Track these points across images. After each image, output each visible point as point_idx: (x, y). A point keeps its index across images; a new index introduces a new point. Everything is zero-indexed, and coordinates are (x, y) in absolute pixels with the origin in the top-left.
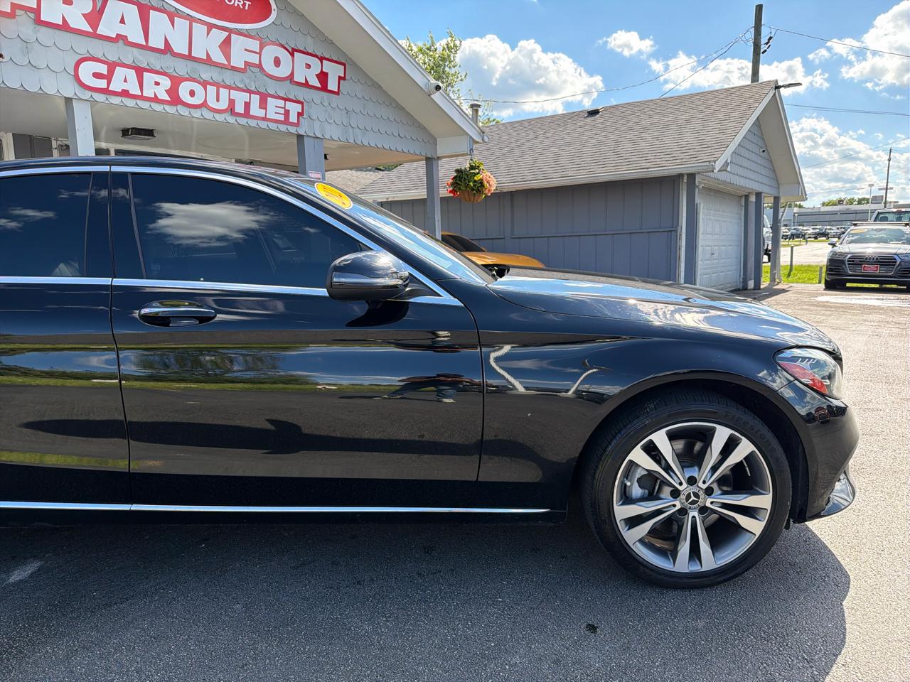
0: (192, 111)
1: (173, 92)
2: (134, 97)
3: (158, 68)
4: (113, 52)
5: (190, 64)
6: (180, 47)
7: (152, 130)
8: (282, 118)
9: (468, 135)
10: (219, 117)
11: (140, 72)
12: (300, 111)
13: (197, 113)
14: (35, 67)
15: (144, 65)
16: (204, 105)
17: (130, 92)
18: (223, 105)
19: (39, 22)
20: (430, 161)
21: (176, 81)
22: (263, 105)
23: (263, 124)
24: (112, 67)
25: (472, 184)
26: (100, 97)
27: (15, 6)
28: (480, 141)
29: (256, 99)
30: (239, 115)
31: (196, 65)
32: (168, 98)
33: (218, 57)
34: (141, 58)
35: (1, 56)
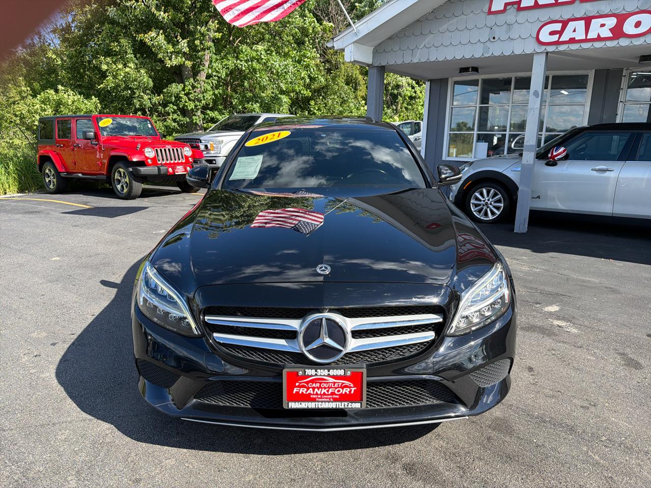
0: (635, 40)
1: (618, 28)
2: (579, 41)
4: (568, 12)
11: (588, 20)
13: (638, 41)
15: (594, 14)
17: (576, 39)
19: (519, 9)
21: (623, 18)
26: (551, 49)
27: (506, 5)
32: (610, 35)
34: (592, 9)
35: (494, 38)
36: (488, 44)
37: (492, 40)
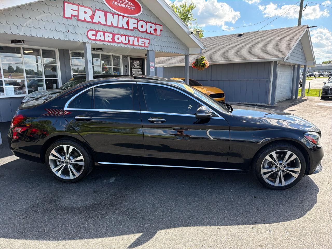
0: (118, 44)
1: (113, 39)
2: (103, 41)
3: (109, 31)
4: (97, 27)
5: (118, 29)
6: (115, 24)
7: (102, 48)
8: (143, 45)
9: (200, 47)
10: (126, 46)
11: (104, 33)
12: (149, 42)
13: (119, 45)
14: (77, 34)
15: (105, 31)
16: (122, 42)
17: (102, 40)
18: (127, 42)
19: (78, 20)
20: (187, 56)
21: (114, 35)
22: (138, 41)
23: (138, 47)
24: (97, 32)
25: (201, 64)
26: (93, 42)
27: (72, 15)
28: (204, 49)
29: (136, 39)
30: (131, 45)
31: (119, 29)
32: (112, 41)
33: (126, 26)
34: (104, 28)
35: (68, 31)
36: (65, 33)
37: (68, 32)
